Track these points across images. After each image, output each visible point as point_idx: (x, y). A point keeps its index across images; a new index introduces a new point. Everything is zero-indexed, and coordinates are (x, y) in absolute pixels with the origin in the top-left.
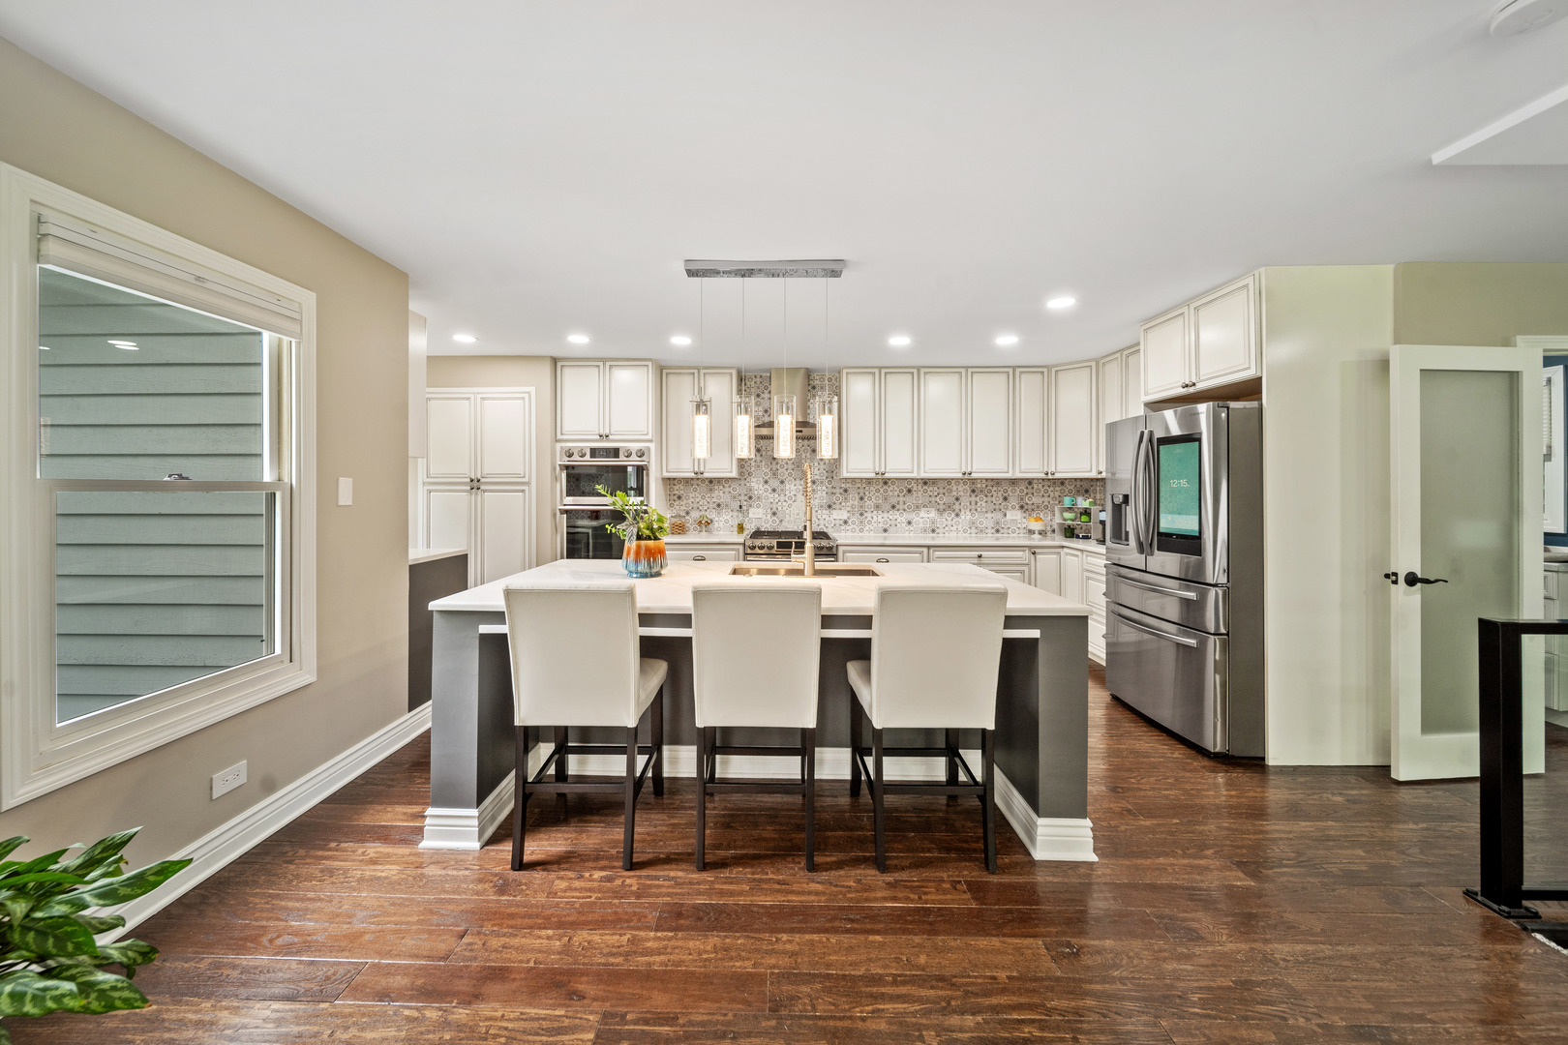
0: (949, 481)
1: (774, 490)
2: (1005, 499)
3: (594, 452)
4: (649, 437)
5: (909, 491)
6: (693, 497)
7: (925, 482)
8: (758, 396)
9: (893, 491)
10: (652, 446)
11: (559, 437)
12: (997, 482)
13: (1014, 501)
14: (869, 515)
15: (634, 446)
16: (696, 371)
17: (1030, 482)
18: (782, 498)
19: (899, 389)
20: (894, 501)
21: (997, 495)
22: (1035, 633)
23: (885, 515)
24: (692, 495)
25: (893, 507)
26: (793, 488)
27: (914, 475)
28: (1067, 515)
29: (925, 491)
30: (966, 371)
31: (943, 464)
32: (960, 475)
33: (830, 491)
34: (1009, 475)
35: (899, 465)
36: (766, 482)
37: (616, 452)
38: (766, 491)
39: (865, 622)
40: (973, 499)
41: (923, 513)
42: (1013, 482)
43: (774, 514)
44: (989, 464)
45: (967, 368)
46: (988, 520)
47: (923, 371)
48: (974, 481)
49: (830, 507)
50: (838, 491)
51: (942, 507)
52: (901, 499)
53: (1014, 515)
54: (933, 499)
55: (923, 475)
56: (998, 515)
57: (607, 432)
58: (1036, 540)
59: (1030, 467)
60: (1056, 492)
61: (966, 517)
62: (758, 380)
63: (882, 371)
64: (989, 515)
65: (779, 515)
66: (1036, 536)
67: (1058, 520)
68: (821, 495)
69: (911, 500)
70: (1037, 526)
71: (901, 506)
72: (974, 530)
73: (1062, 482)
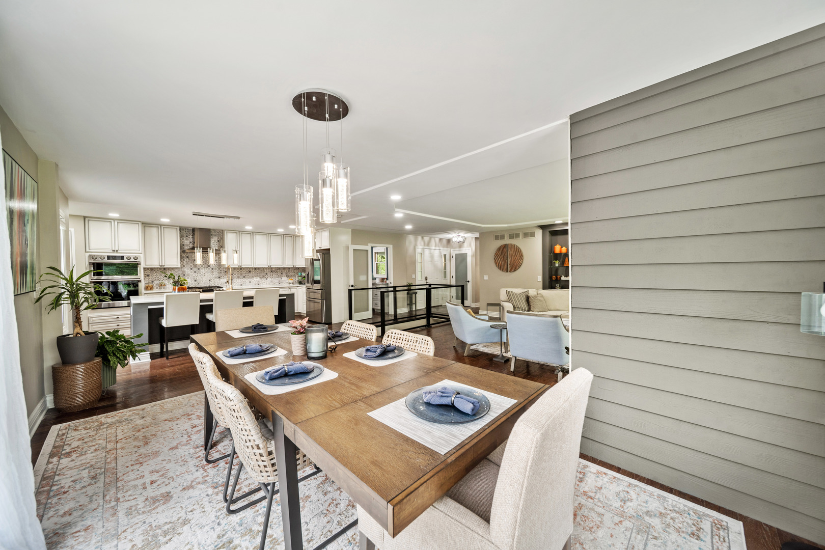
0: (263, 268)
1: (195, 272)
2: (282, 274)
3: (109, 257)
4: (140, 252)
5: (250, 272)
6: (155, 275)
7: (255, 269)
8: (187, 236)
9: (244, 272)
10: (142, 256)
11: (87, 250)
12: (279, 269)
13: (284, 274)
14: (235, 280)
15: (132, 255)
16: (159, 226)
17: (289, 268)
18: (199, 275)
19: (246, 239)
20: (244, 275)
21: (279, 272)
22: (285, 297)
23: (241, 280)
24: (154, 275)
25: (244, 277)
26: (203, 271)
27: (252, 266)
28: (300, 278)
29: (255, 272)
30: (270, 234)
31: (262, 263)
32: (267, 267)
33: (219, 272)
34: (283, 267)
35: (247, 264)
36: (191, 269)
37: (122, 258)
38: (191, 272)
39: (252, 298)
40: (272, 274)
41: (255, 279)
42: (284, 268)
43: (195, 281)
44: (276, 263)
45: (269, 233)
46: (276, 280)
47: (254, 233)
48: (272, 268)
49: (219, 277)
50: (222, 272)
51: (261, 277)
52: (247, 274)
53: (285, 278)
54: (258, 274)
55: (255, 267)
56: (280, 279)
57: (117, 249)
58: (291, 285)
59: (289, 264)
60: (296, 271)
61: (269, 279)
62: (187, 230)
63: (240, 232)
64: (277, 279)
65: (197, 281)
66: (291, 284)
67: (297, 279)
68: (216, 273)
69: (250, 275)
70: (291, 281)
71: (247, 277)
72: (272, 284)
73: (298, 268)
